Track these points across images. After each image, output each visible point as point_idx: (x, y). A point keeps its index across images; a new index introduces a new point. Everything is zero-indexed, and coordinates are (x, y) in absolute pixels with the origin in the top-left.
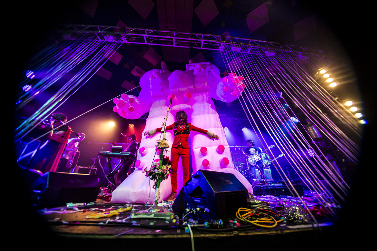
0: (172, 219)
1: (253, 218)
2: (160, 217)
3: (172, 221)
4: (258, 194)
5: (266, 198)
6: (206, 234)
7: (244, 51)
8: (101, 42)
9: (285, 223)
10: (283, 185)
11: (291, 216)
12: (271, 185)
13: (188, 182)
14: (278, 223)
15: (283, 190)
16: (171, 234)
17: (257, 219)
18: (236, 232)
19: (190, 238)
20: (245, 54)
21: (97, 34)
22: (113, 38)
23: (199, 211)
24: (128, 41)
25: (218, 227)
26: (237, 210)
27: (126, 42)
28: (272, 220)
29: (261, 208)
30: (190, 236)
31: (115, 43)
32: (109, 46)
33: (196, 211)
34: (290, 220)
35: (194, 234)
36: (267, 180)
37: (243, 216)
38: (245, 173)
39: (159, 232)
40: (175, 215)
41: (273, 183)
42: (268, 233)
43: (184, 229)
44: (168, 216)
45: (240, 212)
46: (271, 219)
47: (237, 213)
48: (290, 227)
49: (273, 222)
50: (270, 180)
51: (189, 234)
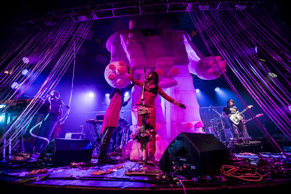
0: (162, 176)
1: (238, 174)
2: (150, 174)
3: (162, 177)
4: (236, 151)
5: (245, 155)
6: (197, 187)
7: (213, 9)
8: (76, 23)
9: (270, 177)
10: (261, 142)
11: (276, 171)
12: (249, 143)
13: (172, 143)
14: (263, 177)
15: (262, 147)
16: (166, 188)
17: (242, 174)
18: (224, 186)
19: (183, 191)
20: (214, 11)
21: (72, 16)
22: (85, 18)
23: (186, 169)
24: (98, 18)
25: (207, 182)
26: (221, 167)
27: (97, 18)
28: (257, 175)
29: (243, 164)
30: (183, 189)
31: (88, 21)
32: (83, 26)
33: (183, 168)
34: (275, 174)
35: (185, 187)
36: (244, 138)
37: (228, 172)
38: (220, 132)
39: (154, 186)
40: (163, 172)
41: (251, 141)
42: (254, 186)
43: (176, 183)
44: (157, 173)
45: (224, 168)
46: (255, 174)
47: (221, 169)
48: (276, 180)
49: (258, 177)
50: (248, 138)
51: (182, 187)
